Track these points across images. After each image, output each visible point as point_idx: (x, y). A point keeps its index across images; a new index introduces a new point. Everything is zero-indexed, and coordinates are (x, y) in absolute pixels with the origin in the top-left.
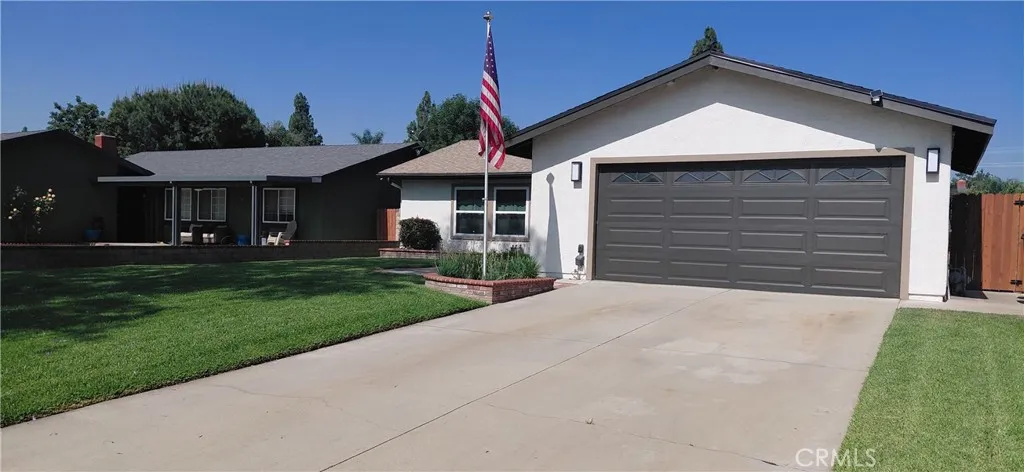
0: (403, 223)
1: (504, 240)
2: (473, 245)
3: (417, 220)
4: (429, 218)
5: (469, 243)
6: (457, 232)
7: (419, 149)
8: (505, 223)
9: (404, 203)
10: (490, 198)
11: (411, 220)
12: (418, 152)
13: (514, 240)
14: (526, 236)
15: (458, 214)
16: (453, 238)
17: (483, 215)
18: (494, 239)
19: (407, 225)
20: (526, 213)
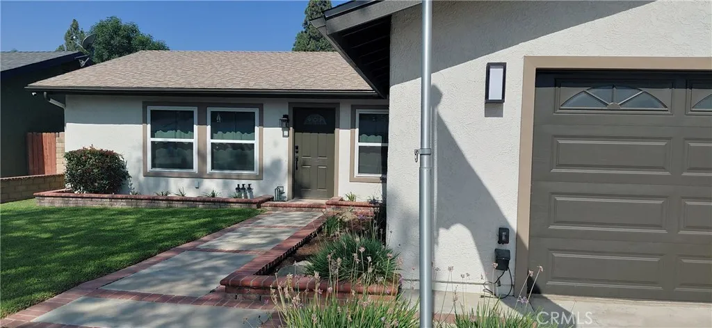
0: (71, 156)
1: (225, 177)
2: (179, 186)
3: (93, 152)
4: (110, 149)
5: (172, 181)
6: (153, 166)
7: (84, 59)
8: (225, 156)
9: (69, 126)
10: (202, 122)
11: (83, 152)
12: (83, 63)
13: (239, 177)
14: (256, 172)
15: (153, 143)
16: (146, 175)
17: (191, 144)
18: (211, 177)
19: (76, 158)
20: (256, 142)
